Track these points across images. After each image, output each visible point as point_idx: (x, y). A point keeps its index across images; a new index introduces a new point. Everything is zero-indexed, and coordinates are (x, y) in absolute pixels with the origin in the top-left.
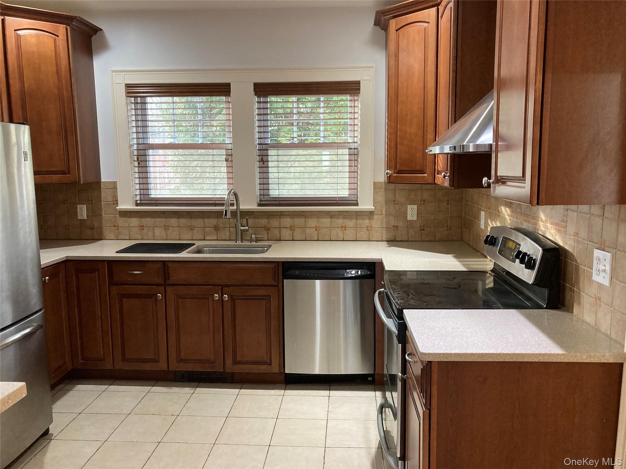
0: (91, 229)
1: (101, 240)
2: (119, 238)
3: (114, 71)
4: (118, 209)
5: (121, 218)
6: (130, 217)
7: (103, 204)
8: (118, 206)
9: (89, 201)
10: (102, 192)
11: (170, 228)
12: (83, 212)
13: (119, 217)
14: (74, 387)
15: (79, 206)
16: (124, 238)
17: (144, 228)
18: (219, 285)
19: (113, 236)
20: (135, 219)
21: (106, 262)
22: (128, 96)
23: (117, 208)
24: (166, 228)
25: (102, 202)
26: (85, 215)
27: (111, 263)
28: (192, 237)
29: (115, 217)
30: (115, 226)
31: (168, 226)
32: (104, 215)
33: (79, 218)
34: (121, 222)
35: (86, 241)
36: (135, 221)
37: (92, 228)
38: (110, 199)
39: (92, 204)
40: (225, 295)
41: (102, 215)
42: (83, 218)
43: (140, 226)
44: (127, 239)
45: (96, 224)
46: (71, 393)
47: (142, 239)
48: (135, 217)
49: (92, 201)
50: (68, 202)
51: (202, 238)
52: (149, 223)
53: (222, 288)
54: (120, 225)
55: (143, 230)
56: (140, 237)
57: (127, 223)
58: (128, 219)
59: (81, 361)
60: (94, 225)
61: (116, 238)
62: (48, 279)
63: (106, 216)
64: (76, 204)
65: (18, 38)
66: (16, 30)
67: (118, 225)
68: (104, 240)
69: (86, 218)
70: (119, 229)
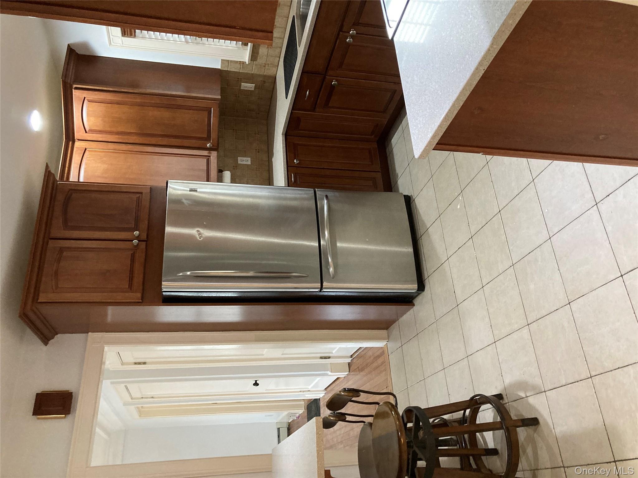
0: (264, 83)
1: (276, 77)
2: (277, 64)
3: (110, 44)
5: (258, 60)
6: (258, 53)
7: (243, 71)
8: (246, 62)
9: (238, 80)
10: (231, 70)
12: (248, 86)
13: (256, 62)
15: (242, 88)
16: (277, 61)
19: (275, 69)
21: (293, 111)
22: (135, 36)
23: (247, 63)
25: (241, 71)
26: (250, 85)
30: (265, 66)
32: (253, 72)
33: (253, 89)
34: (261, 60)
36: (263, 51)
38: (238, 66)
39: (241, 79)
41: (253, 74)
42: (254, 87)
43: (267, 48)
44: (278, 59)
45: (261, 79)
47: (281, 48)
48: (259, 49)
49: (238, 78)
50: (238, 94)
53: (342, 32)
54: (264, 62)
57: (263, 57)
58: (259, 55)
59: (373, 137)
60: (262, 81)
61: (277, 67)
62: (297, 161)
63: (255, 71)
64: (240, 90)
65: (92, 131)
66: (86, 132)
67: (264, 64)
68: (276, 75)
69: (254, 85)
70: (268, 64)
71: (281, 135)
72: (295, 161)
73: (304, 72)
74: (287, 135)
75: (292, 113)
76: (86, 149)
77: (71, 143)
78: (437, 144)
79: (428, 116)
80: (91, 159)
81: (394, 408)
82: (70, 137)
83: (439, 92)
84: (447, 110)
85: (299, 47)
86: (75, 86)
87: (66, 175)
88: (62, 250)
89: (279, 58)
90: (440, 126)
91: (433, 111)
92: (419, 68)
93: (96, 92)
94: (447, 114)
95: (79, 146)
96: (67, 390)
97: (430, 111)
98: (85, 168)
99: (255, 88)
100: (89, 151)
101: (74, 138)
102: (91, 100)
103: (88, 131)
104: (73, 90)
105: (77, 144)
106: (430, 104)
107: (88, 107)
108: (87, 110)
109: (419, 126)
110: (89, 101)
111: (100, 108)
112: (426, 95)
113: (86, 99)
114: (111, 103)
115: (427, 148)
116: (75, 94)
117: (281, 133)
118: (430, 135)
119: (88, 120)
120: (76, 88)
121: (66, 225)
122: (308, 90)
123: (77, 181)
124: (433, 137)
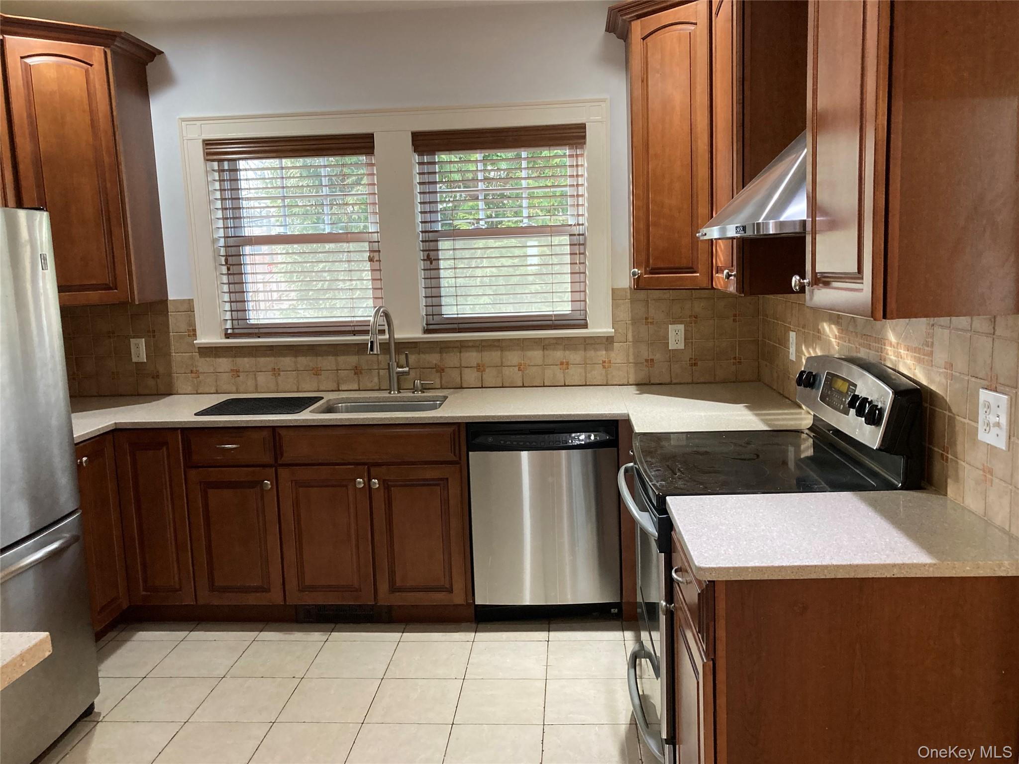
0: (153, 378)
1: (172, 394)
2: (199, 392)
3: (184, 120)
4: (197, 344)
5: (203, 359)
6: (216, 356)
7: (172, 338)
8: (196, 340)
9: (149, 331)
10: (170, 317)
11: (282, 373)
12: (139, 350)
13: (198, 357)
14: (132, 636)
15: (133, 341)
16: (207, 390)
17: (241, 374)
18: (364, 464)
19: (189, 389)
20: (224, 359)
21: (179, 431)
22: (208, 160)
23: (195, 342)
24: (276, 372)
25: (171, 334)
26: (143, 355)
27: (187, 432)
28: (319, 387)
29: (192, 358)
30: (192, 372)
31: (279, 369)
32: (174, 354)
33: (134, 359)
34: (204, 365)
35: (148, 397)
36: (224, 364)
37: (155, 376)
38: (183, 327)
39: (154, 336)
40: (375, 479)
41: (170, 355)
42: (141, 361)
43: (232, 370)
44: (212, 392)
45: (161, 370)
46: (129, 645)
47: (237, 393)
48: (226, 356)
49: (154, 331)
50: (117, 335)
51: (334, 387)
52: (248, 365)
53: (369, 468)
54: (201, 370)
55: (239, 376)
56: (234, 389)
57: (212, 367)
58: (214, 359)
59: (144, 593)
60: (158, 372)
61: (195, 392)
62: (86, 461)
63: (178, 356)
64: (128, 338)
65: (27, 70)
66: (24, 57)
67: (197, 371)
68: (175, 394)
69: (145, 361)
70: (199, 377)
71: (113, 422)
72: (84, 459)
73: (274, 430)
74: (117, 433)
86: (109, 51)
89: (215, 391)
99: (136, 363)
102: (90, 76)
103: (26, 62)
107: (75, 68)
108: (69, 66)
110: (87, 73)
111: (76, 89)
113: (89, 67)
114: (92, 112)
116: (99, 50)
117: (117, 422)
119: (46, 64)
120: (104, 52)
122: (239, 446)
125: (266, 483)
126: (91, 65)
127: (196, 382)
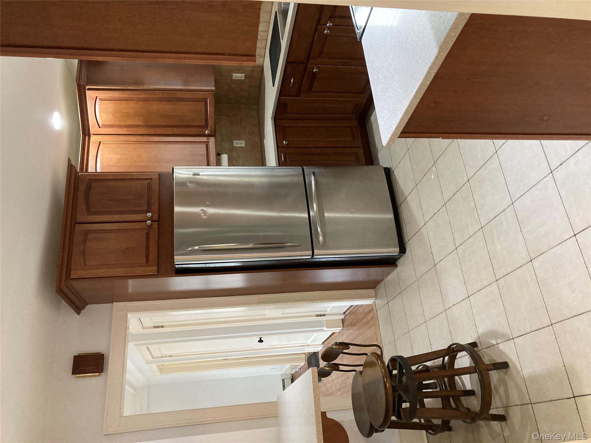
1: (263, 67)
2: (264, 55)
9: (230, 72)
12: (238, 76)
15: (233, 78)
16: (264, 52)
19: (262, 60)
26: (240, 75)
33: (243, 78)
35: (263, 75)
37: (252, 72)
39: (232, 70)
44: (264, 50)
45: (250, 69)
47: (267, 40)
49: (230, 70)
50: (230, 84)
53: (320, 25)
59: (353, 115)
60: (251, 70)
61: (263, 57)
62: (285, 142)
64: (232, 80)
65: (105, 126)
66: (100, 127)
68: (263, 64)
69: (244, 74)
71: (271, 119)
72: (284, 142)
73: (288, 62)
74: (276, 119)
75: (279, 98)
76: (100, 142)
77: (87, 138)
78: (401, 133)
79: (392, 110)
80: (106, 150)
81: (379, 358)
82: (86, 132)
83: (400, 90)
84: (406, 106)
85: (282, 40)
86: (87, 87)
87: (85, 166)
88: (86, 233)
89: (265, 49)
90: (402, 119)
91: (396, 106)
92: (383, 68)
93: (106, 92)
94: (407, 109)
95: (95, 140)
96: (99, 352)
97: (393, 106)
98: (101, 159)
99: (245, 77)
100: (102, 143)
101: (90, 133)
102: (102, 99)
103: (102, 126)
104: (86, 90)
105: (93, 138)
106: (393, 100)
107: (100, 105)
108: (99, 107)
109: (385, 118)
110: (101, 100)
111: (110, 106)
112: (389, 92)
113: (97, 98)
114: (119, 100)
115: (393, 137)
116: (88, 94)
117: (271, 118)
118: (394, 127)
119: (101, 117)
120: (89, 89)
121: (89, 211)
122: (293, 78)
123: (95, 171)
124: (397, 128)
125: (315, 71)
126: (97, 97)
127: (258, 56)
